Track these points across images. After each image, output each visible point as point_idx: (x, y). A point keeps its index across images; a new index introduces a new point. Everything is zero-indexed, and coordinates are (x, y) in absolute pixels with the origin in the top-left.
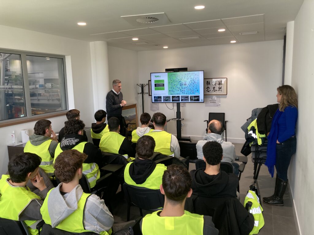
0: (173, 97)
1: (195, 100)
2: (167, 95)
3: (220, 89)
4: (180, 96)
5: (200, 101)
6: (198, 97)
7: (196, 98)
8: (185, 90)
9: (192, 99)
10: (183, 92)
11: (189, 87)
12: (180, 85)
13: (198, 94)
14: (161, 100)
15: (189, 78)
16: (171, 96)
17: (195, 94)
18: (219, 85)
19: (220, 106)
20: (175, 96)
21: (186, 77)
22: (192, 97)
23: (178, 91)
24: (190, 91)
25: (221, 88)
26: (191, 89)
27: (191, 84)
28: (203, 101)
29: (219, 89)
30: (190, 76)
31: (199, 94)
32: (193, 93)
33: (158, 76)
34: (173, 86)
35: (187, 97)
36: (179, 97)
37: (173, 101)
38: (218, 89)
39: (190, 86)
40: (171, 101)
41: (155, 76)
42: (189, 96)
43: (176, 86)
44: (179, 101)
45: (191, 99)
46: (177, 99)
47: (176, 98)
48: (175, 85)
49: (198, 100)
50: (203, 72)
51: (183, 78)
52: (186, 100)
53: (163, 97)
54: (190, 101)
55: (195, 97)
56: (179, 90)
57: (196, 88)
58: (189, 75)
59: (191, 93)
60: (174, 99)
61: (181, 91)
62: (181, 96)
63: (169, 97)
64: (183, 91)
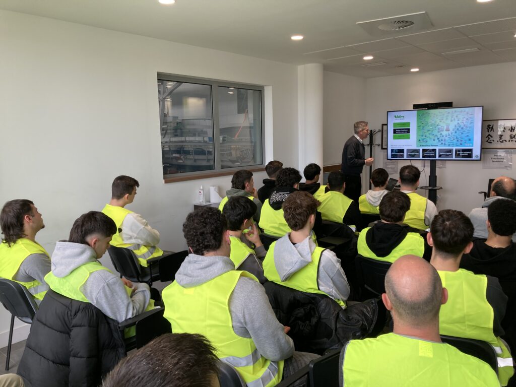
0: (424, 150)
1: (464, 156)
2: (414, 147)
3: (514, 139)
4: (437, 149)
5: (474, 158)
6: (471, 150)
7: (466, 153)
8: (447, 138)
9: (459, 155)
10: (443, 142)
11: (454, 134)
12: (437, 130)
13: (470, 146)
14: (403, 156)
15: (454, 120)
16: (421, 149)
17: (465, 146)
18: (511, 131)
19: (511, 168)
20: (428, 149)
21: (450, 118)
22: (459, 151)
23: (434, 140)
24: (455, 141)
25: (514, 137)
26: (457, 138)
27: (458, 129)
28: (479, 158)
29: (511, 137)
30: (457, 116)
31: (472, 146)
32: (461, 144)
33: (400, 117)
34: (425, 133)
35: (450, 151)
36: (434, 150)
37: (423, 157)
38: (508, 138)
39: (456, 132)
40: (421, 158)
41: (395, 116)
42: (453, 149)
43: (430, 132)
44: (435, 157)
45: (457, 155)
46: (432, 154)
47: (430, 152)
48: (428, 131)
49: (470, 156)
50: (481, 108)
51: (445, 118)
52: (447, 156)
53: (408, 150)
54: (454, 158)
55: (464, 150)
56: (436, 138)
57: (467, 136)
58: (455, 115)
59: (457, 145)
60: (426, 154)
61: (439, 141)
62: (439, 150)
63: (418, 151)
64: (442, 140)
